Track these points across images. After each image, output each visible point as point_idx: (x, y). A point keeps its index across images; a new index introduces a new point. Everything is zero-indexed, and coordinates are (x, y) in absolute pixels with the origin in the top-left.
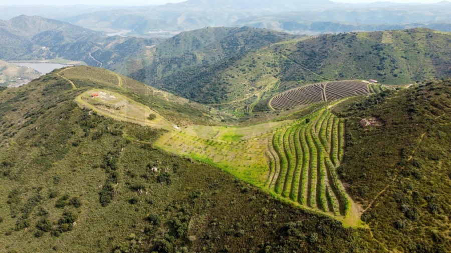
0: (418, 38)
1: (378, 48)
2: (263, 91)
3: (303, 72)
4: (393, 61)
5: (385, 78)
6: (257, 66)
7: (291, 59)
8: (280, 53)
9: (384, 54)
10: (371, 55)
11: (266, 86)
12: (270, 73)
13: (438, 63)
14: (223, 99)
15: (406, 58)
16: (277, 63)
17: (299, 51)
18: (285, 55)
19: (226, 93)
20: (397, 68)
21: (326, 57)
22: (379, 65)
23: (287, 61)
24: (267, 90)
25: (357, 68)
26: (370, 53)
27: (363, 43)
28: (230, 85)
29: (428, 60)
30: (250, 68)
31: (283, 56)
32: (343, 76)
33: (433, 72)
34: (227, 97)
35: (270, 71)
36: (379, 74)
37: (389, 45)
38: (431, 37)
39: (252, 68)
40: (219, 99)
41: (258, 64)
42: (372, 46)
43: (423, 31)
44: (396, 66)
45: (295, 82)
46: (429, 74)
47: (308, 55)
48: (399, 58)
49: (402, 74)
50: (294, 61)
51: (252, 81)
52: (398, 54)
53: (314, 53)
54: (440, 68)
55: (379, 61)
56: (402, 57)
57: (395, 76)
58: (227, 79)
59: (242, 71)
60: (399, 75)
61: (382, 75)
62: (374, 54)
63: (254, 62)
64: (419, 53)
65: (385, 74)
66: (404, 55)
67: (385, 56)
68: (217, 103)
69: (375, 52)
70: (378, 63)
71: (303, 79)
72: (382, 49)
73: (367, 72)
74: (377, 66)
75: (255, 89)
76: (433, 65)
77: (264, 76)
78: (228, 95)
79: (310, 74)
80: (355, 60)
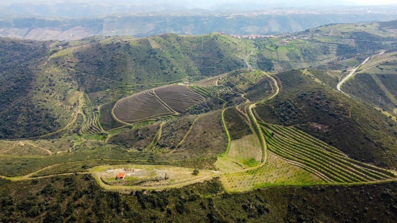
0: (173, 42)
1: (152, 52)
2: (80, 107)
3: (104, 81)
4: (168, 61)
5: (170, 75)
6: (57, 85)
7: (80, 71)
8: (64, 66)
9: (159, 57)
10: (151, 59)
11: (78, 101)
12: (72, 88)
13: (194, 59)
14: (55, 126)
15: (174, 58)
16: (70, 77)
17: (82, 62)
18: (71, 68)
19: (53, 119)
20: (173, 66)
21: (115, 65)
22: (161, 66)
23: (77, 73)
24: (82, 105)
25: (147, 71)
26: (150, 57)
27: (139, 49)
28: (51, 110)
29: (188, 57)
30: (51, 87)
31: (69, 69)
32: (140, 79)
33: (195, 66)
34: (58, 124)
35: (70, 86)
36: (165, 73)
37: (159, 49)
38: (180, 40)
39: (53, 87)
40: (50, 127)
41: (56, 82)
42: (147, 52)
43: (172, 36)
44: (172, 65)
45: (102, 91)
46: (193, 67)
47: (95, 65)
48: (170, 58)
49: (179, 70)
50: (85, 72)
51: (63, 100)
52: (168, 56)
53: (101, 62)
54: (197, 62)
55: (159, 63)
56: (172, 57)
57: (176, 72)
58: (42, 104)
59: (47, 92)
60: (177, 71)
61: (167, 73)
62: (152, 58)
63: (51, 81)
64: (179, 53)
65: (169, 72)
66: (171, 55)
67: (162, 59)
68: (51, 132)
69: (152, 56)
70: (159, 65)
71: (108, 88)
72: (156, 54)
73: (156, 73)
74: (160, 67)
75: (72, 107)
76: (192, 60)
77: (69, 92)
78: (58, 121)
79: (112, 83)
80: (141, 64)
